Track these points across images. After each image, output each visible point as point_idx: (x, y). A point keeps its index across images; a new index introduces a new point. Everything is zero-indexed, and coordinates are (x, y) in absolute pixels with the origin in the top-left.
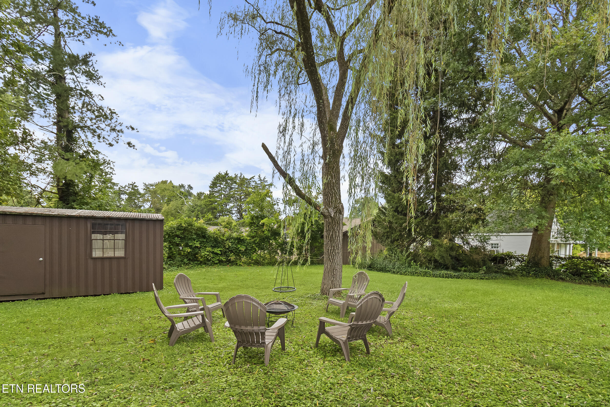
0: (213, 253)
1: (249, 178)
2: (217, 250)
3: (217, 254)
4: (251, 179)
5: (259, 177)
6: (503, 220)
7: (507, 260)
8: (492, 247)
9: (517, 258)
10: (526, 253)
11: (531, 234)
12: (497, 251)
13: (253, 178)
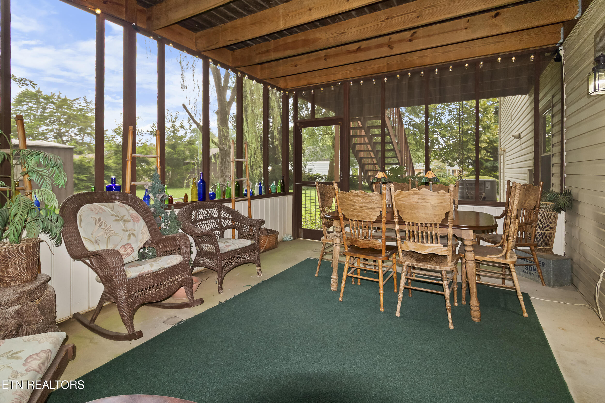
0: (78, 179)
1: (72, 99)
2: (82, 177)
3: (82, 180)
4: (74, 100)
5: (85, 98)
6: (313, 154)
7: (317, 179)
8: (309, 171)
9: (323, 177)
10: (327, 174)
11: (329, 162)
12: (312, 174)
13: (78, 99)
